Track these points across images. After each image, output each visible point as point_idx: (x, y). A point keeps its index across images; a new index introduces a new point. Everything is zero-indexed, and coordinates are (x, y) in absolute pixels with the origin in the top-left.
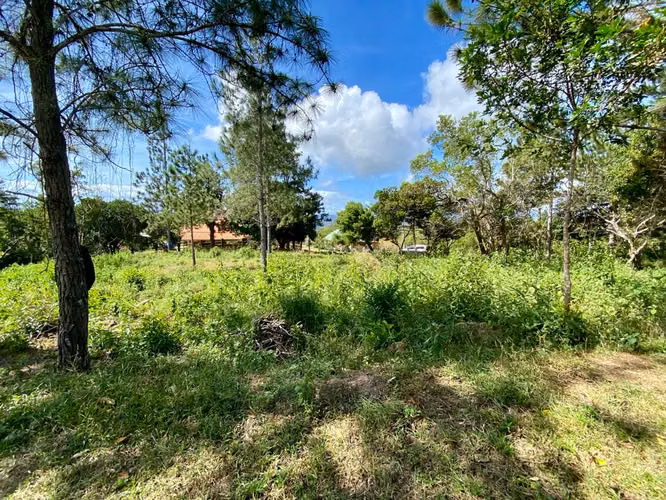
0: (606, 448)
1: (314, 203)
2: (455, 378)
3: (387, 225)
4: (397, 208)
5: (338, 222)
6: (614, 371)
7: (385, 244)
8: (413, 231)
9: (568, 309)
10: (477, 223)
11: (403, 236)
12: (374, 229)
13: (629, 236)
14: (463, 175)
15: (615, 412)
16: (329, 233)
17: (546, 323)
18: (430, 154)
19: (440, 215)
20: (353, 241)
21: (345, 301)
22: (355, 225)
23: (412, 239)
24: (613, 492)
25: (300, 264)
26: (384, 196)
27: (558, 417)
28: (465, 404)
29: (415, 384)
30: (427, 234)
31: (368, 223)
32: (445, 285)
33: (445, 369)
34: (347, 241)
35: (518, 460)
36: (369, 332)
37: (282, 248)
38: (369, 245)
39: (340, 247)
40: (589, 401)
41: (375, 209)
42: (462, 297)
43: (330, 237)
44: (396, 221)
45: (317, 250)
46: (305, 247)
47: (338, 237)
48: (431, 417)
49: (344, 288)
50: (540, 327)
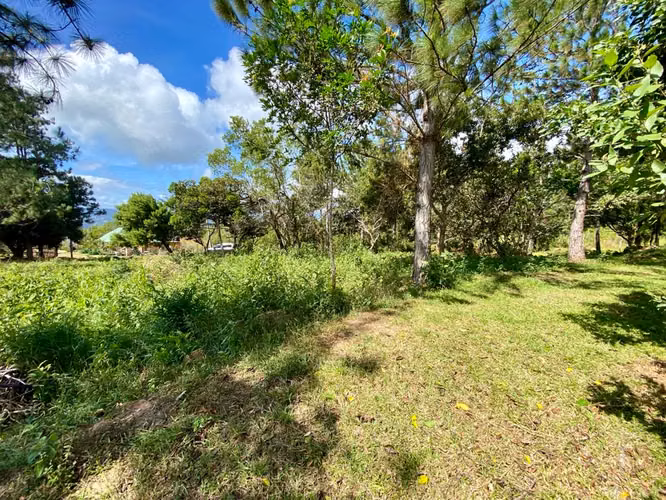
0: (353, 387)
1: (76, 191)
2: (249, 370)
3: (187, 222)
4: (198, 204)
5: (119, 218)
6: (360, 327)
7: (188, 244)
8: (219, 229)
9: (334, 287)
10: (276, 221)
11: (208, 234)
12: (171, 226)
13: (370, 231)
14: (260, 176)
15: (359, 356)
16: (105, 232)
17: (322, 301)
18: (227, 151)
19: (243, 213)
20: (144, 241)
21: (128, 318)
22: (146, 222)
23: (219, 237)
24: (357, 419)
25: (49, 278)
26: (179, 190)
27: (324, 374)
28: (256, 391)
29: (209, 391)
30: (233, 232)
31: (164, 219)
32: (247, 281)
33: (241, 364)
34: (134, 241)
35: (296, 424)
36: (159, 349)
37: (18, 256)
38: (167, 246)
39: (126, 251)
40: (343, 354)
41: (171, 205)
42: (262, 291)
43: (107, 238)
44: (199, 219)
45: (85, 256)
46: (63, 253)
47: (120, 238)
48: (223, 418)
49: (124, 303)
50: (319, 304)
